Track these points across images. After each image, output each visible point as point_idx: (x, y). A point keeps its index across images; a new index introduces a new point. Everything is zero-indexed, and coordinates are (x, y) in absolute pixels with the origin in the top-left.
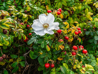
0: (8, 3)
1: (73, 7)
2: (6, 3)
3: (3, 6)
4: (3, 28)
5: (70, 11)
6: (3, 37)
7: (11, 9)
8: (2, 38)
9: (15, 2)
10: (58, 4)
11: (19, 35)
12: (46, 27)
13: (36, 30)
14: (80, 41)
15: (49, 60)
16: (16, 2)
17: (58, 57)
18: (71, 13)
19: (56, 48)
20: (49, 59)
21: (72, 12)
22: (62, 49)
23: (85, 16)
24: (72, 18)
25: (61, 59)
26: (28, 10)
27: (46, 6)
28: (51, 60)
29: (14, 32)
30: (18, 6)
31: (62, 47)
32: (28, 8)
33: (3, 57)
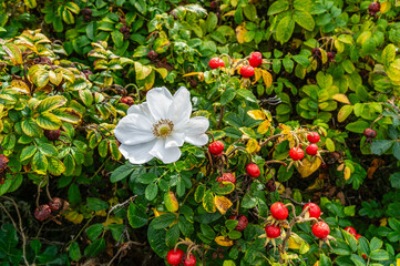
0: (100, 25)
1: (333, 37)
2: (95, 26)
3: (85, 34)
4: (43, 126)
5: (320, 54)
6: (43, 152)
7: (96, 55)
8: (40, 155)
9: (124, 22)
10: (277, 22)
11: (102, 145)
12: (164, 131)
13: (128, 142)
14: (347, 176)
15: (183, 242)
16: (126, 19)
17: (218, 234)
18: (324, 60)
19: (204, 205)
20: (182, 236)
21: (329, 58)
22: (221, 210)
23: (384, 74)
24: (330, 79)
25: (225, 244)
26: (160, 50)
27: (238, 29)
28: (187, 241)
29: (89, 133)
30: (131, 33)
31: (223, 202)
32: (162, 43)
33: (51, 207)
